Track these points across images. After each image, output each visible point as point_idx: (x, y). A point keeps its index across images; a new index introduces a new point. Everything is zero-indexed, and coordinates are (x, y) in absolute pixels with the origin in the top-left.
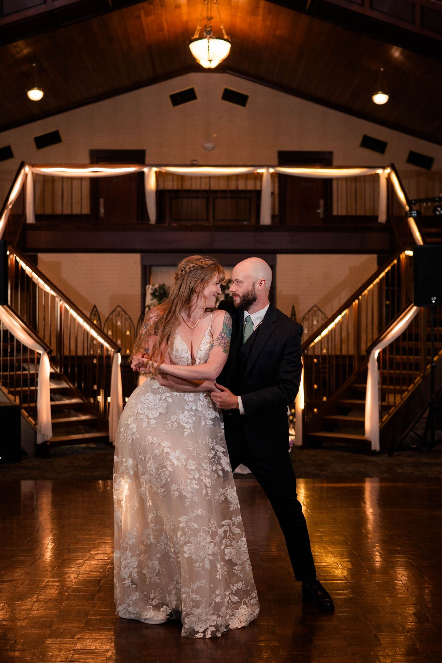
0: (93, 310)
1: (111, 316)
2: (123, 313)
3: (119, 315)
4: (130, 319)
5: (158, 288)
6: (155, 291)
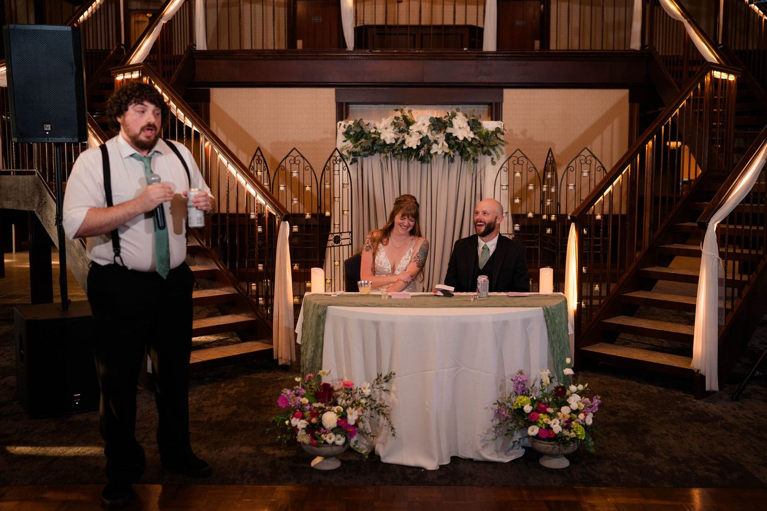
0: (255, 155)
1: (283, 164)
2: (301, 158)
3: (295, 163)
4: (311, 168)
5: (353, 126)
6: (348, 129)
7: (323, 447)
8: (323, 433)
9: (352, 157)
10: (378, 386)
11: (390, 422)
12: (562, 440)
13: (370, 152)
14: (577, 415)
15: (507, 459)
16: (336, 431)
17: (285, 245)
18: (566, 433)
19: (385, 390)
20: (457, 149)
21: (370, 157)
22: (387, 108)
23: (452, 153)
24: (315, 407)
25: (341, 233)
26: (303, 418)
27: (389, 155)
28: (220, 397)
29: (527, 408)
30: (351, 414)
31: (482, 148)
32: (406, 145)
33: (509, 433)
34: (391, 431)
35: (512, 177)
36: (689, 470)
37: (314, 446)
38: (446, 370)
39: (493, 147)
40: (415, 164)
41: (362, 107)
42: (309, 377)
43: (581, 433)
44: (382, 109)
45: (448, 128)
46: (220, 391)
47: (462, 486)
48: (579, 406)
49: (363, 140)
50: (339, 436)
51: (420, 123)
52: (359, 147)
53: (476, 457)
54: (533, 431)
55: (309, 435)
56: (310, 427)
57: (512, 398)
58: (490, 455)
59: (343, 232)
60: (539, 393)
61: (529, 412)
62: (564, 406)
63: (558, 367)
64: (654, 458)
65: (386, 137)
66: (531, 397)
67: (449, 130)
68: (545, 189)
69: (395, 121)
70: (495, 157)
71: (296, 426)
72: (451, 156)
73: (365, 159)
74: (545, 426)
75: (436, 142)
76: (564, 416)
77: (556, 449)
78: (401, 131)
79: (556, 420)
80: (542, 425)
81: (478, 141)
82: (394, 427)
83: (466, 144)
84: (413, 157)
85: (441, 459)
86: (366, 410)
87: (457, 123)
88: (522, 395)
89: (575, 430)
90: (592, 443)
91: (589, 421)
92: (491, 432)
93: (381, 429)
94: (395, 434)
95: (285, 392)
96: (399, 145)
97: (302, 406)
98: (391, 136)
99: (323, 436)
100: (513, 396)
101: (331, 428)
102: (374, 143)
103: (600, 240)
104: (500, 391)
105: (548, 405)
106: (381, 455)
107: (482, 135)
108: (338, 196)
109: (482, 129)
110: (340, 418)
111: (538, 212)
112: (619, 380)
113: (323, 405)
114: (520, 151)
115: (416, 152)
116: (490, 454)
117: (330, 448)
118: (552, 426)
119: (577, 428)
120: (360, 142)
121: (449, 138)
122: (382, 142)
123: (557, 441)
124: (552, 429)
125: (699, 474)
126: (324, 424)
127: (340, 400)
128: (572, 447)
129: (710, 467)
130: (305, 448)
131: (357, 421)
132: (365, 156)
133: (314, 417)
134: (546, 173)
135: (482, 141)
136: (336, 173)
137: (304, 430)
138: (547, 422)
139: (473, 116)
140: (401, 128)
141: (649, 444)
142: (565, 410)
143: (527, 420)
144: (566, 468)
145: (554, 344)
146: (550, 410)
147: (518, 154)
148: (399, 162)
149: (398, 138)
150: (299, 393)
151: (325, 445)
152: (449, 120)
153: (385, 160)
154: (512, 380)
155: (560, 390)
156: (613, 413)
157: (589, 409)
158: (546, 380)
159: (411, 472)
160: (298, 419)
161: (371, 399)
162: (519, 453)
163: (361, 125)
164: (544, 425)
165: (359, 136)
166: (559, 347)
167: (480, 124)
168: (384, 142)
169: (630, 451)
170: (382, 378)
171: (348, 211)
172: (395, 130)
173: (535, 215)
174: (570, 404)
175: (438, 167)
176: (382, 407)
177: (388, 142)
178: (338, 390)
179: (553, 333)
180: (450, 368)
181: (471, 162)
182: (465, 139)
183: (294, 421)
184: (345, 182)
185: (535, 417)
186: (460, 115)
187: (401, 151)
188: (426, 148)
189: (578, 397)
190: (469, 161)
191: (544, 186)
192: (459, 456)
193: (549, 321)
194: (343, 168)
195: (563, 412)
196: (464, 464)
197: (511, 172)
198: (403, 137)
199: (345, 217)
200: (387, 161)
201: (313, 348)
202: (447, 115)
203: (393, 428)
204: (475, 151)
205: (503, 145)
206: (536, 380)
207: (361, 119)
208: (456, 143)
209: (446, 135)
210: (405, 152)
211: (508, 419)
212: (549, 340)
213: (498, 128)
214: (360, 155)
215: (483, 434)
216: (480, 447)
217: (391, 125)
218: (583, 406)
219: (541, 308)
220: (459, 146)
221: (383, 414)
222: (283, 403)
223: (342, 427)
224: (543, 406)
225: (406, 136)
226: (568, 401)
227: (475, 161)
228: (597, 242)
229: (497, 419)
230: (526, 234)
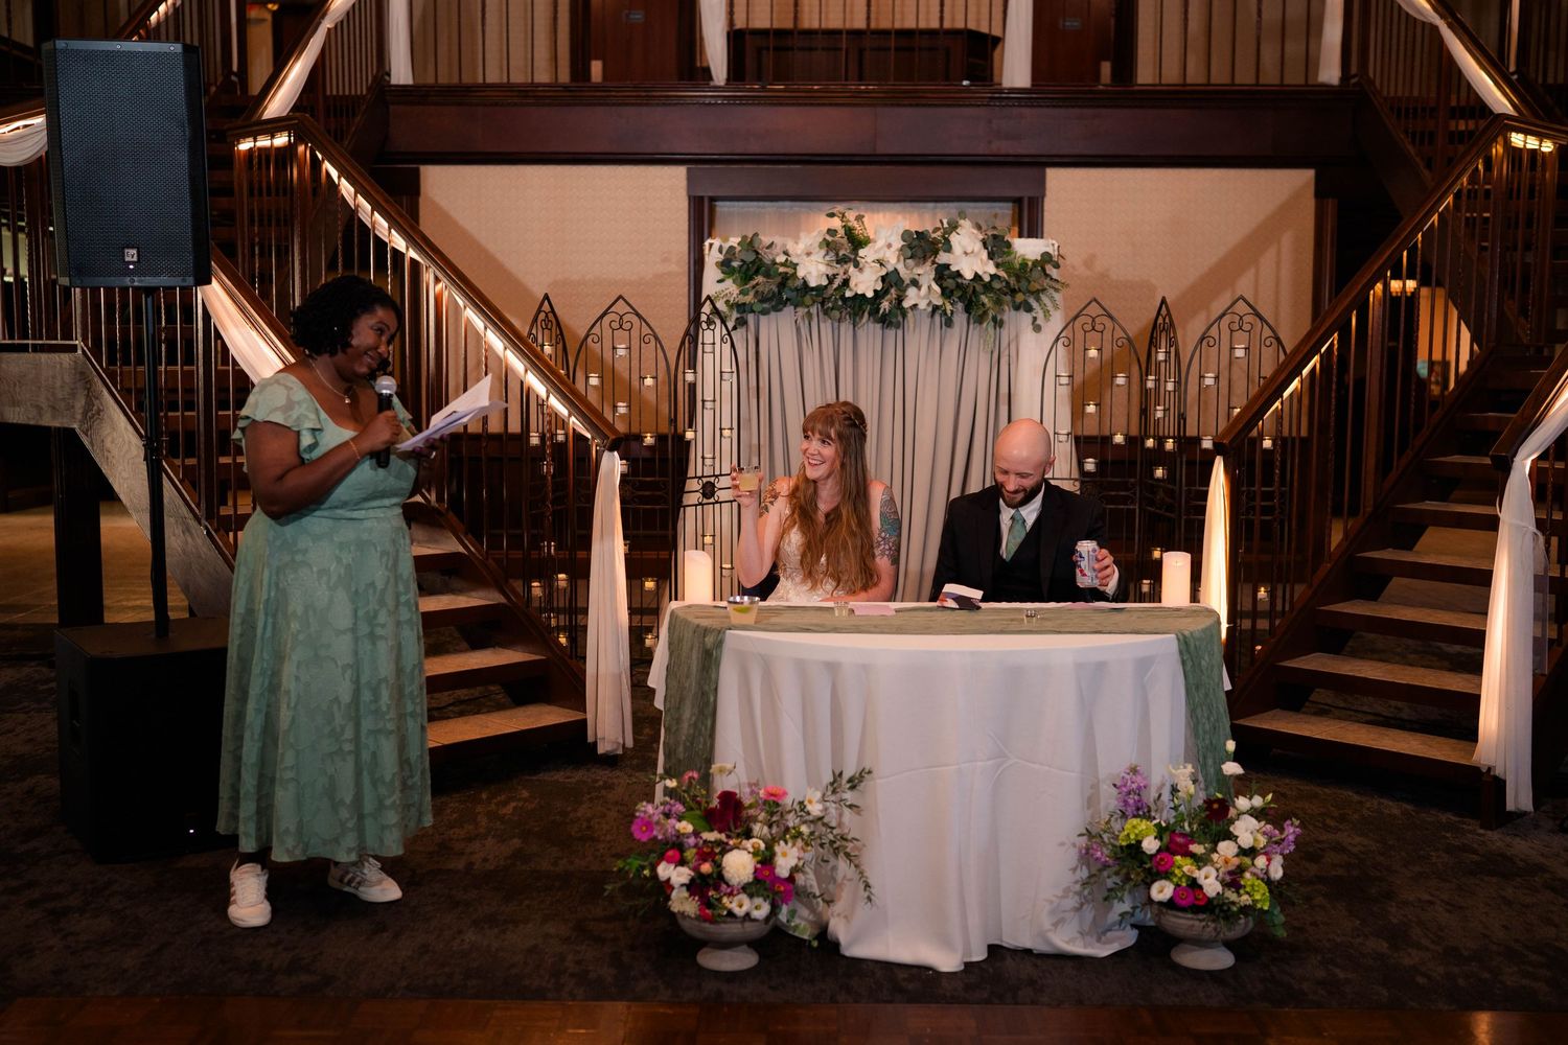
0: (539, 311)
1: (596, 330)
2: (635, 319)
3: (621, 327)
4: (656, 338)
5: (739, 248)
6: (729, 256)
7: (725, 922)
8: (725, 894)
9: (735, 315)
10: (833, 798)
11: (861, 873)
12: (1222, 911)
13: (774, 303)
14: (1253, 859)
15: (1103, 951)
16: (754, 890)
17: (613, 501)
18: (1231, 895)
19: (850, 806)
20: (959, 298)
21: (773, 314)
22: (796, 209)
23: (949, 307)
24: (705, 841)
25: (717, 476)
26: (682, 862)
27: (814, 310)
28: (483, 821)
29: (1149, 844)
30: (784, 855)
31: (1013, 297)
32: (851, 290)
33: (1110, 896)
34: (865, 890)
35: (1079, 358)
36: (1486, 975)
37: (705, 920)
38: (979, 763)
39: (1037, 294)
40: (870, 330)
41: (742, 208)
42: (690, 778)
43: (1260, 896)
44: (786, 210)
45: (941, 253)
46: (479, 809)
47: (1016, 1004)
48: (1255, 840)
49: (760, 279)
50: (758, 901)
51: (881, 243)
52: (752, 293)
53: (1039, 947)
54: (1161, 891)
55: (697, 898)
56: (698, 881)
57: (1112, 823)
58: (1067, 943)
59: (721, 475)
60: (1168, 812)
61: (1153, 851)
62: (1224, 840)
63: (1205, 758)
64: (1410, 950)
65: (809, 273)
66: (1155, 822)
67: (943, 258)
68: (1150, 385)
69: (829, 238)
70: (1040, 315)
71: (669, 879)
72: (946, 314)
73: (763, 319)
74: (1187, 881)
75: (915, 283)
76: (1226, 862)
77: (1208, 930)
78: (842, 261)
79: (1209, 870)
80: (1180, 878)
81: (1005, 280)
82: (870, 882)
83: (979, 288)
84: (866, 314)
85: (967, 950)
86: (809, 848)
87: (959, 243)
88: (1135, 816)
89: (1248, 889)
90: (1280, 918)
91: (1277, 872)
92: (1071, 894)
93: (841, 886)
94: (872, 897)
95: (643, 809)
96: (835, 290)
97: (678, 837)
98: (818, 271)
99: (725, 900)
100: (1117, 820)
101: (742, 884)
102: (782, 285)
103: (1273, 492)
104: (1088, 808)
105: (1191, 838)
106: (843, 939)
107: (1014, 269)
108: (712, 398)
109: (1013, 256)
110: (758, 862)
111: (1134, 432)
112: (1318, 790)
113: (723, 837)
114: (1098, 303)
115: (872, 304)
116: (1068, 940)
117: (739, 926)
118: (1201, 881)
119: (1253, 886)
120: (754, 282)
121: (943, 274)
122: (799, 283)
123: (1212, 912)
124: (1201, 887)
125: (1509, 983)
126: (727, 875)
127: (757, 828)
128: (1243, 926)
129: (1531, 969)
130: (685, 924)
131: (795, 870)
132: (765, 312)
133: (705, 861)
134: (1153, 349)
135: (1012, 281)
136: (708, 348)
137: (684, 888)
138: (1192, 872)
139: (994, 228)
140: (841, 253)
141: (1395, 921)
142: (1226, 848)
143: (1150, 869)
144: (1229, 969)
145: (1199, 711)
146: (1197, 849)
147: (1094, 310)
148: (836, 324)
149: (835, 276)
150: (670, 810)
151: (729, 919)
152: (943, 236)
153: (807, 322)
154: (1115, 785)
155: (1216, 806)
156: (1314, 858)
157: (1275, 846)
158: (1187, 786)
159: (906, 976)
160: (672, 866)
161: (825, 825)
162: (1128, 938)
163: (756, 246)
164: (1184, 880)
165: (753, 271)
166: (1208, 719)
167: (1009, 245)
168: (805, 283)
169: (1358, 936)
170: (844, 781)
171: (731, 429)
172: (827, 258)
173: (1128, 438)
174: (1237, 837)
175: (918, 336)
176: (846, 840)
177: (813, 284)
178: (751, 806)
179: (1197, 688)
180: (989, 759)
181: (988, 325)
182: (977, 277)
183: (664, 870)
184: (727, 368)
185: (1166, 863)
186: (966, 226)
187: (840, 303)
188: (894, 296)
189: (1251, 823)
190: (985, 325)
191: (1150, 377)
192: (1004, 945)
193: (1189, 664)
194: (722, 339)
195: (1222, 853)
196: (1014, 960)
197: (1079, 346)
198: (845, 273)
199: (726, 443)
200: (810, 324)
201: (694, 718)
202: (939, 225)
203: (867, 886)
204: (998, 302)
205: (1057, 290)
206: (1163, 785)
207: (756, 235)
208: (959, 286)
209: (936, 270)
210: (849, 303)
211: (1109, 866)
212: (1188, 702)
213: (1047, 254)
214: (753, 311)
215: (1054, 899)
216: (1047, 923)
217: (820, 246)
218: (1262, 841)
219: (1173, 636)
220: (965, 292)
221: (847, 855)
222: (644, 832)
223: (764, 881)
224: (1180, 840)
225: (852, 269)
226: (1231, 829)
227: (998, 323)
228: (1268, 496)
229: (1084, 867)
230: (1109, 479)
